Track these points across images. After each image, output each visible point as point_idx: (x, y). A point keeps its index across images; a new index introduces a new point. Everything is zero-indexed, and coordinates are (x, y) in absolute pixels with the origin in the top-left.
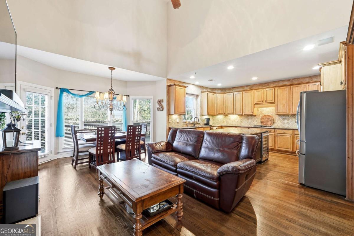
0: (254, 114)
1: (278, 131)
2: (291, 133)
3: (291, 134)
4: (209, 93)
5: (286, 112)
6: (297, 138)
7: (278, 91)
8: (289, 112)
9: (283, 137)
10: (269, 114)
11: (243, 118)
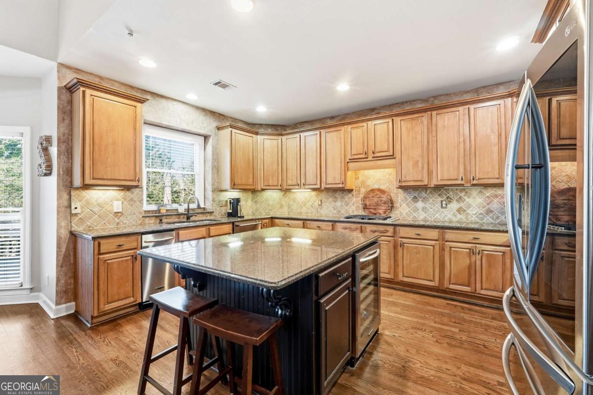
0: (348, 187)
1: (403, 232)
2: (436, 238)
3: (437, 240)
4: (234, 131)
5: (421, 181)
6: (450, 250)
7: (403, 125)
8: (430, 179)
9: (416, 248)
10: (383, 187)
11: (323, 196)
